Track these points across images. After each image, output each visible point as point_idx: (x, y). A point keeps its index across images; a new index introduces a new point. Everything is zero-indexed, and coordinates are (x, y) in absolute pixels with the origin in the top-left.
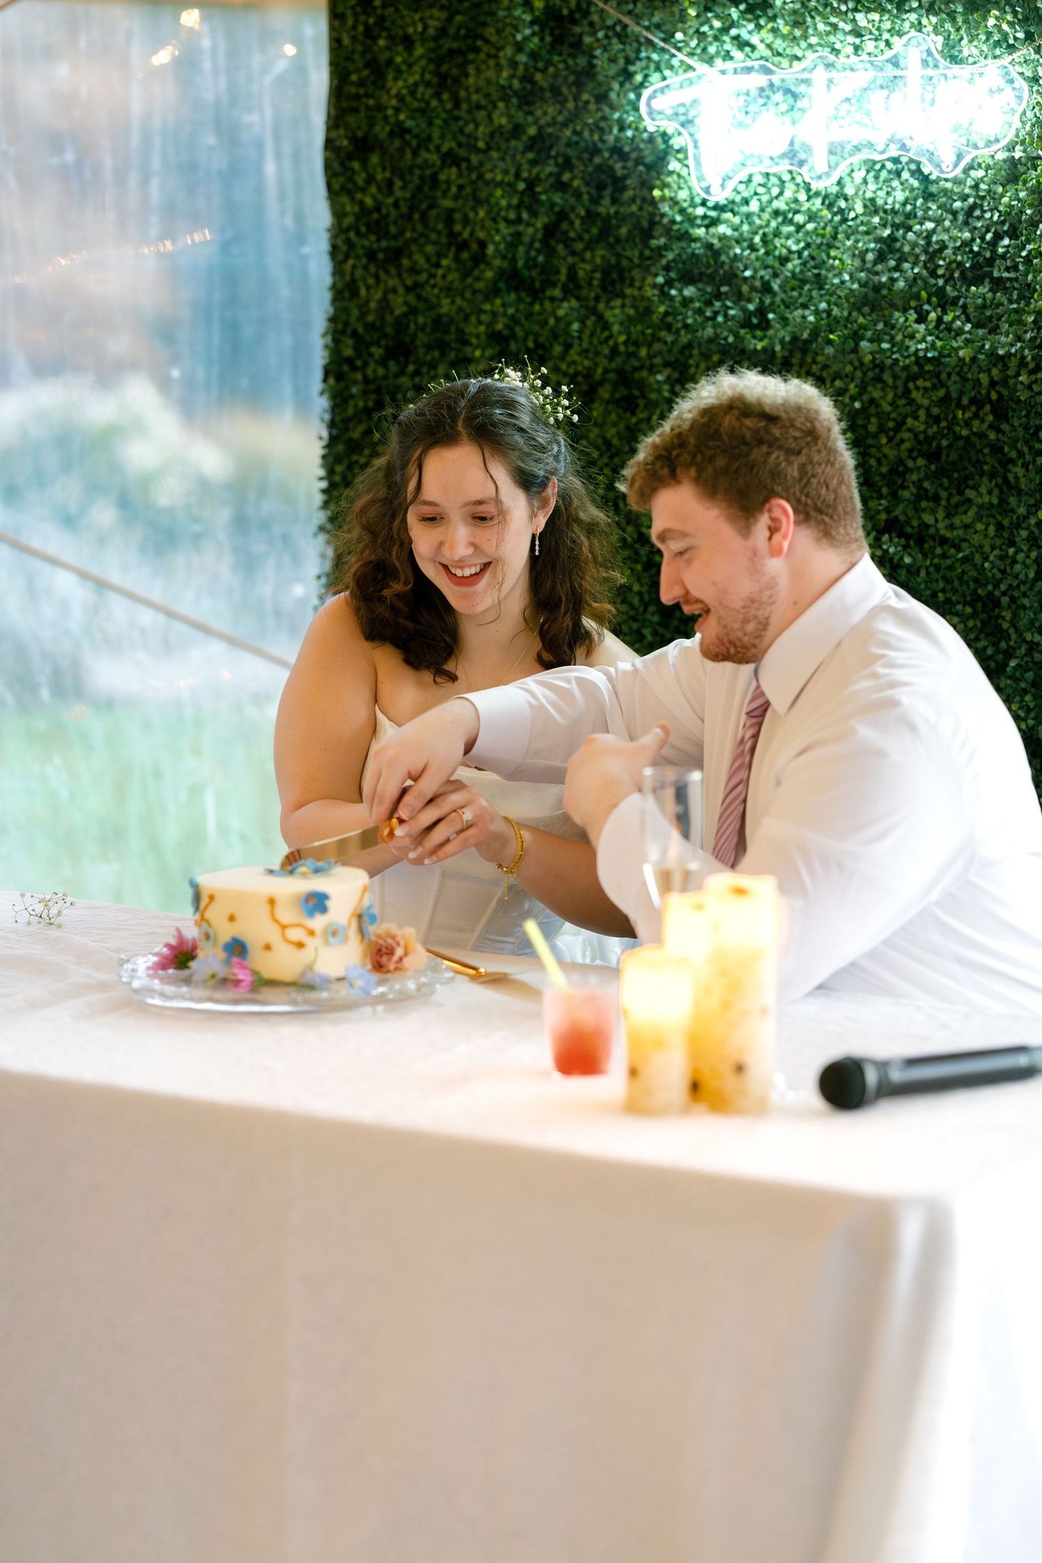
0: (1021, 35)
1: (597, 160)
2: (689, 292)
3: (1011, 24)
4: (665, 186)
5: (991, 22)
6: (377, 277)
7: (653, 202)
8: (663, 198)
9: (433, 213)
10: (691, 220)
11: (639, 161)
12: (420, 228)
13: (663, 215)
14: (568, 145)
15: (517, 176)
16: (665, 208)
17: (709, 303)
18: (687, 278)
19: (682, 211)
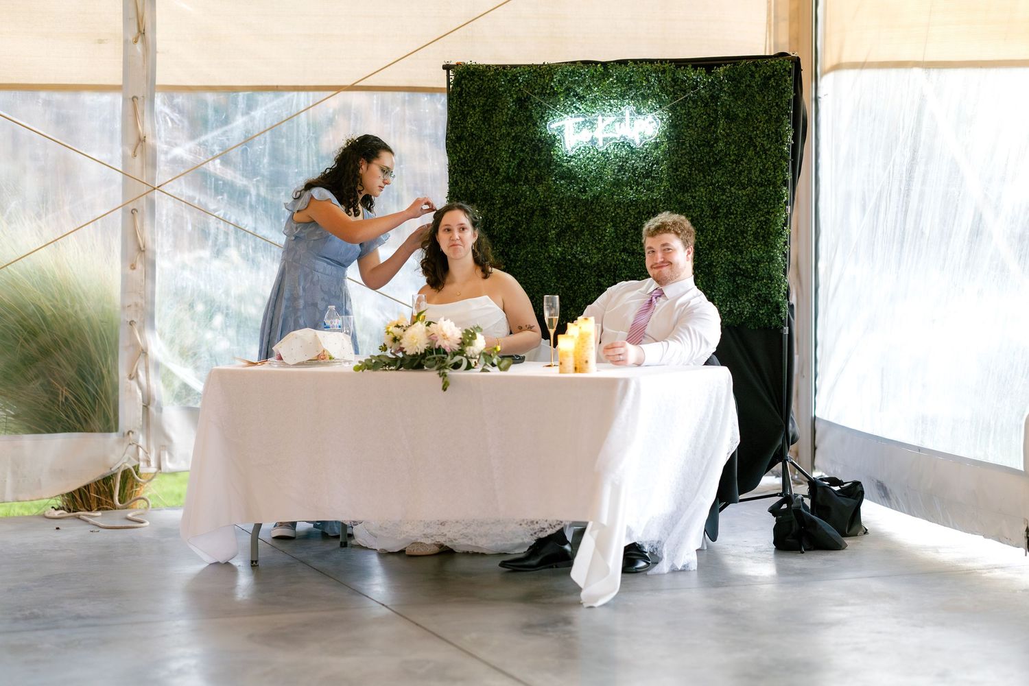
0: (658, 106)
1: (533, 143)
2: (562, 182)
3: (655, 103)
4: (555, 150)
5: (649, 103)
6: (464, 179)
7: (551, 155)
8: (554, 154)
9: (482, 159)
10: (563, 161)
11: (546, 143)
12: (478, 164)
13: (554, 159)
14: (524, 138)
15: (509, 148)
16: (555, 157)
17: (568, 185)
18: (562, 178)
19: (560, 158)
